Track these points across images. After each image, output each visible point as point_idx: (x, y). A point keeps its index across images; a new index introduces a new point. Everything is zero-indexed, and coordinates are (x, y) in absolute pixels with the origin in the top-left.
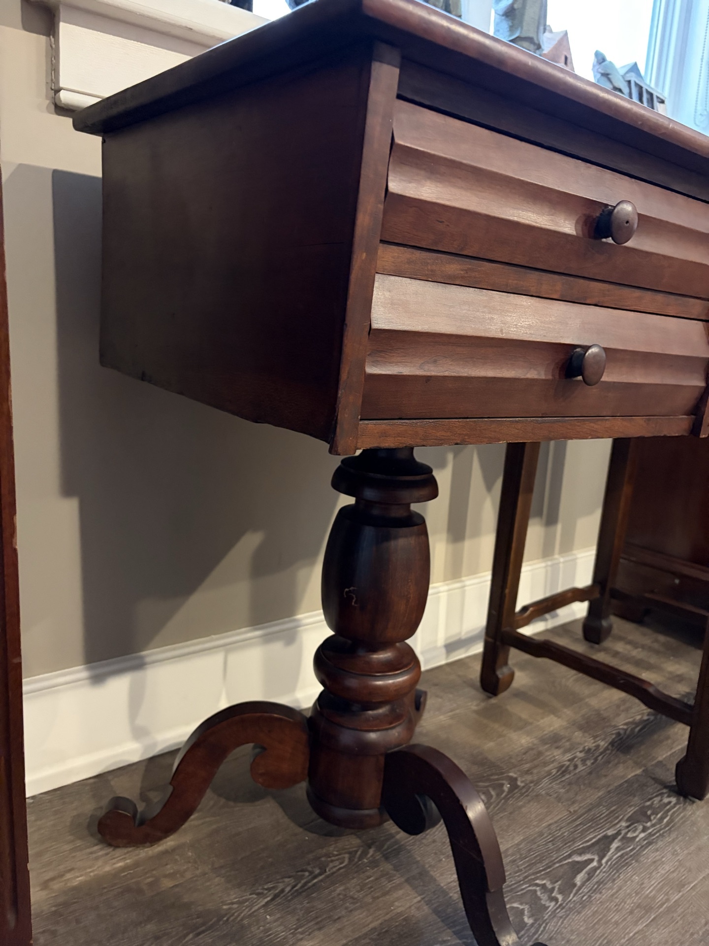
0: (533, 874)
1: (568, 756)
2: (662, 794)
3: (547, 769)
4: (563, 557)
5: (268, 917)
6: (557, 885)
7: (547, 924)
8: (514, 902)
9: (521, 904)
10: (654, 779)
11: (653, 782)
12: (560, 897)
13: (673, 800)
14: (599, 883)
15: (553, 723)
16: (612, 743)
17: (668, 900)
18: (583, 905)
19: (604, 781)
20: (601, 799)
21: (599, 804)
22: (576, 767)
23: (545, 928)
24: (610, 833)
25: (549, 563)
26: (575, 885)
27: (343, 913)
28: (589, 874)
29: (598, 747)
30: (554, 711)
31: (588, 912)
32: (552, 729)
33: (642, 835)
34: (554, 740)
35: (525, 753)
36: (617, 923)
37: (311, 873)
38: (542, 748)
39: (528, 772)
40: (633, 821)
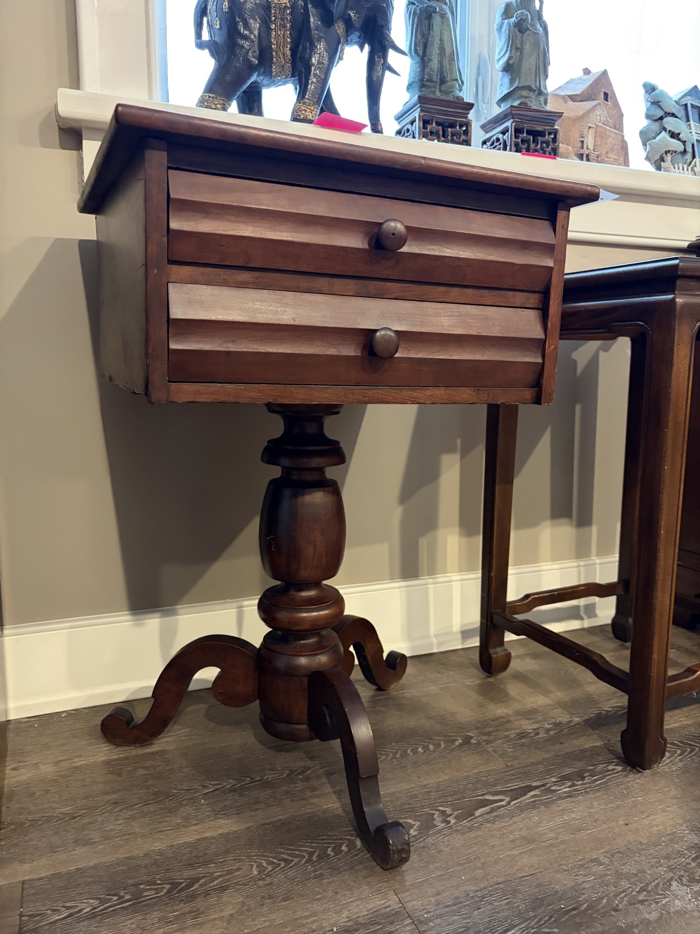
0: (439, 803)
1: (536, 726)
2: (610, 763)
3: (507, 733)
4: (599, 559)
5: (203, 801)
6: (456, 813)
7: (428, 837)
8: (409, 819)
9: (415, 821)
10: (609, 750)
11: (608, 752)
12: (453, 821)
13: (619, 768)
14: (496, 817)
15: (538, 700)
16: (586, 721)
17: (556, 838)
18: (471, 829)
19: (558, 746)
20: (544, 759)
21: (539, 764)
22: (538, 734)
23: (425, 839)
24: (534, 784)
25: (582, 563)
26: (473, 815)
27: (262, 806)
28: (491, 809)
29: (570, 722)
30: (546, 693)
31: (472, 834)
32: (533, 705)
33: (568, 789)
34: (530, 714)
35: (493, 720)
36: (493, 846)
37: (252, 779)
38: (512, 719)
39: (488, 734)
40: (564, 778)
